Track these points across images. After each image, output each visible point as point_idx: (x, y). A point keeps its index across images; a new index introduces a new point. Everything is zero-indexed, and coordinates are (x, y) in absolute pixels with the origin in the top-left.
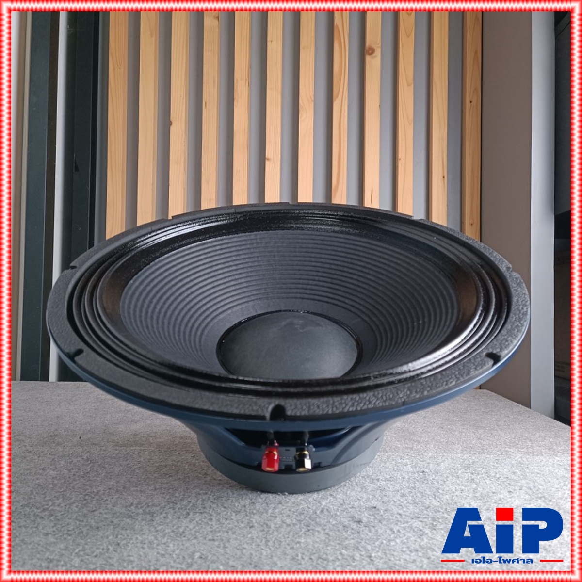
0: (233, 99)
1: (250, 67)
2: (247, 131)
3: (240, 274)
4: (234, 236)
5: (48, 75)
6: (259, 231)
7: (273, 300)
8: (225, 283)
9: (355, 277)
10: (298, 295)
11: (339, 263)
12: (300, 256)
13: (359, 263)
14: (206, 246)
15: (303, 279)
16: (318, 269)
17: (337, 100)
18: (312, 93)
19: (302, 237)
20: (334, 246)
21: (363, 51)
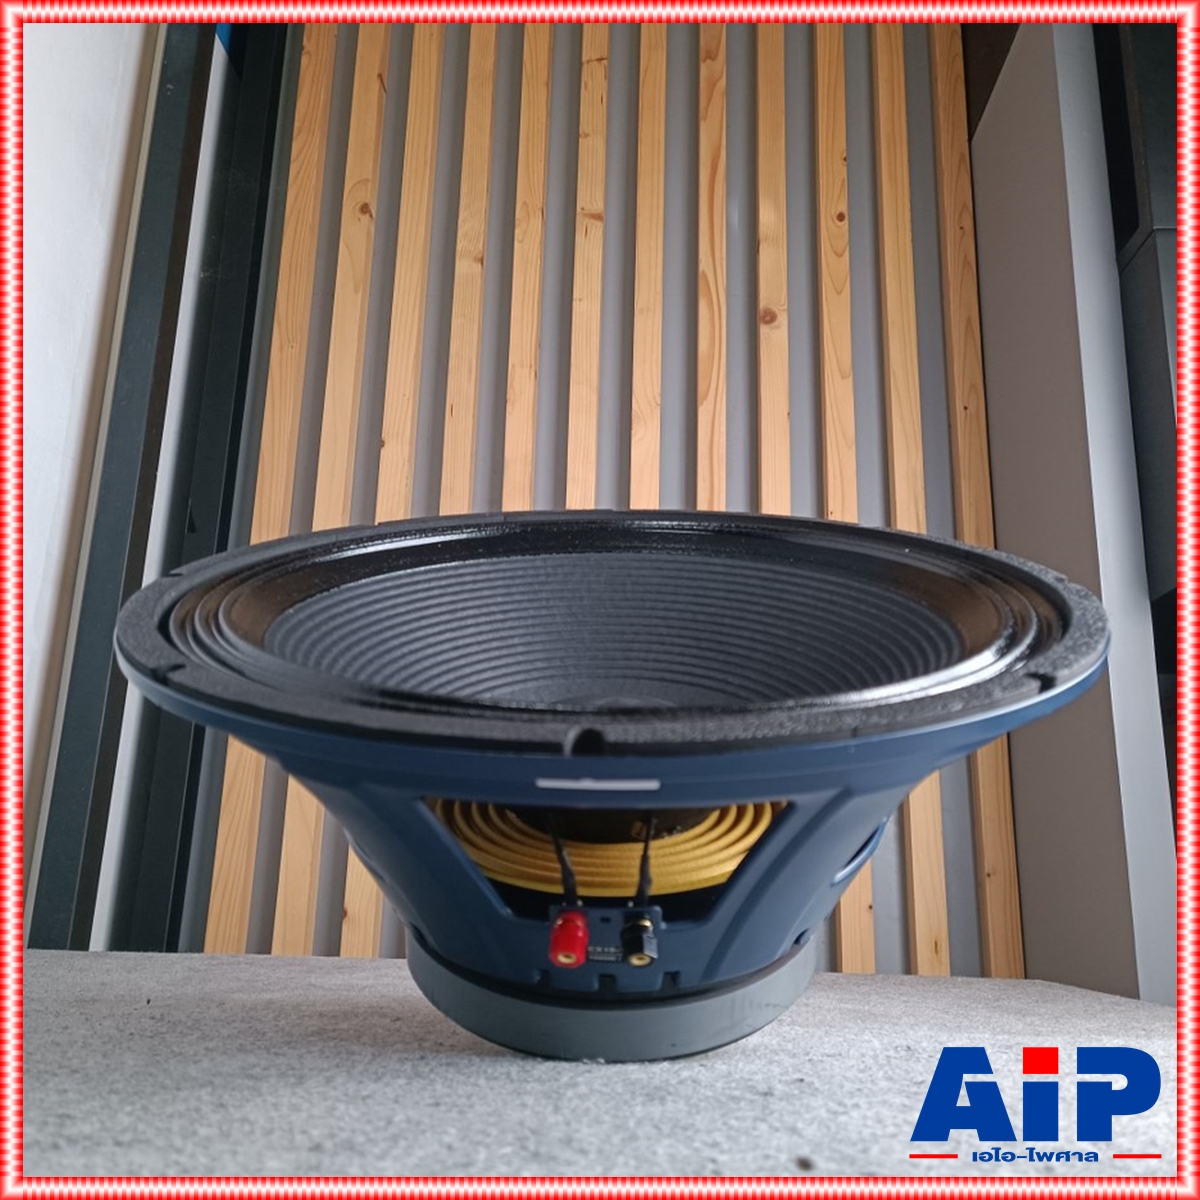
0: (506, 402)
1: (539, 345)
2: (529, 459)
3: (511, 628)
4: (501, 559)
5: (156, 342)
6: (551, 554)
7: (578, 681)
8: (479, 643)
9: (746, 634)
10: (629, 672)
11: (712, 610)
12: (633, 600)
13: (755, 608)
14: (444, 574)
15: (639, 642)
16: (670, 622)
17: (705, 402)
18: (658, 390)
19: (637, 564)
20: (702, 579)
21: (755, 317)
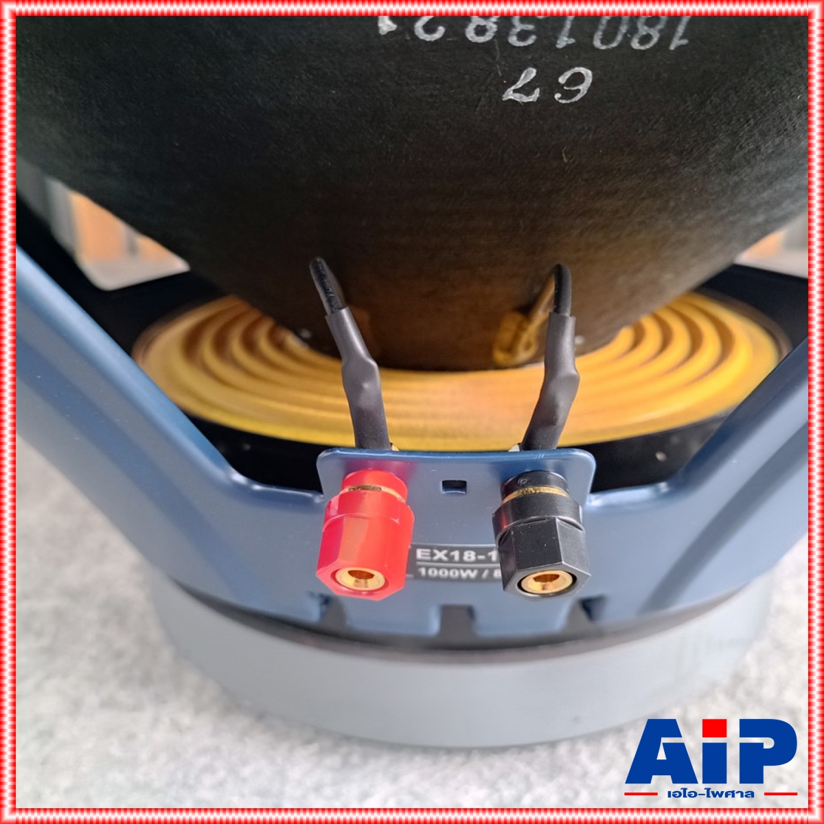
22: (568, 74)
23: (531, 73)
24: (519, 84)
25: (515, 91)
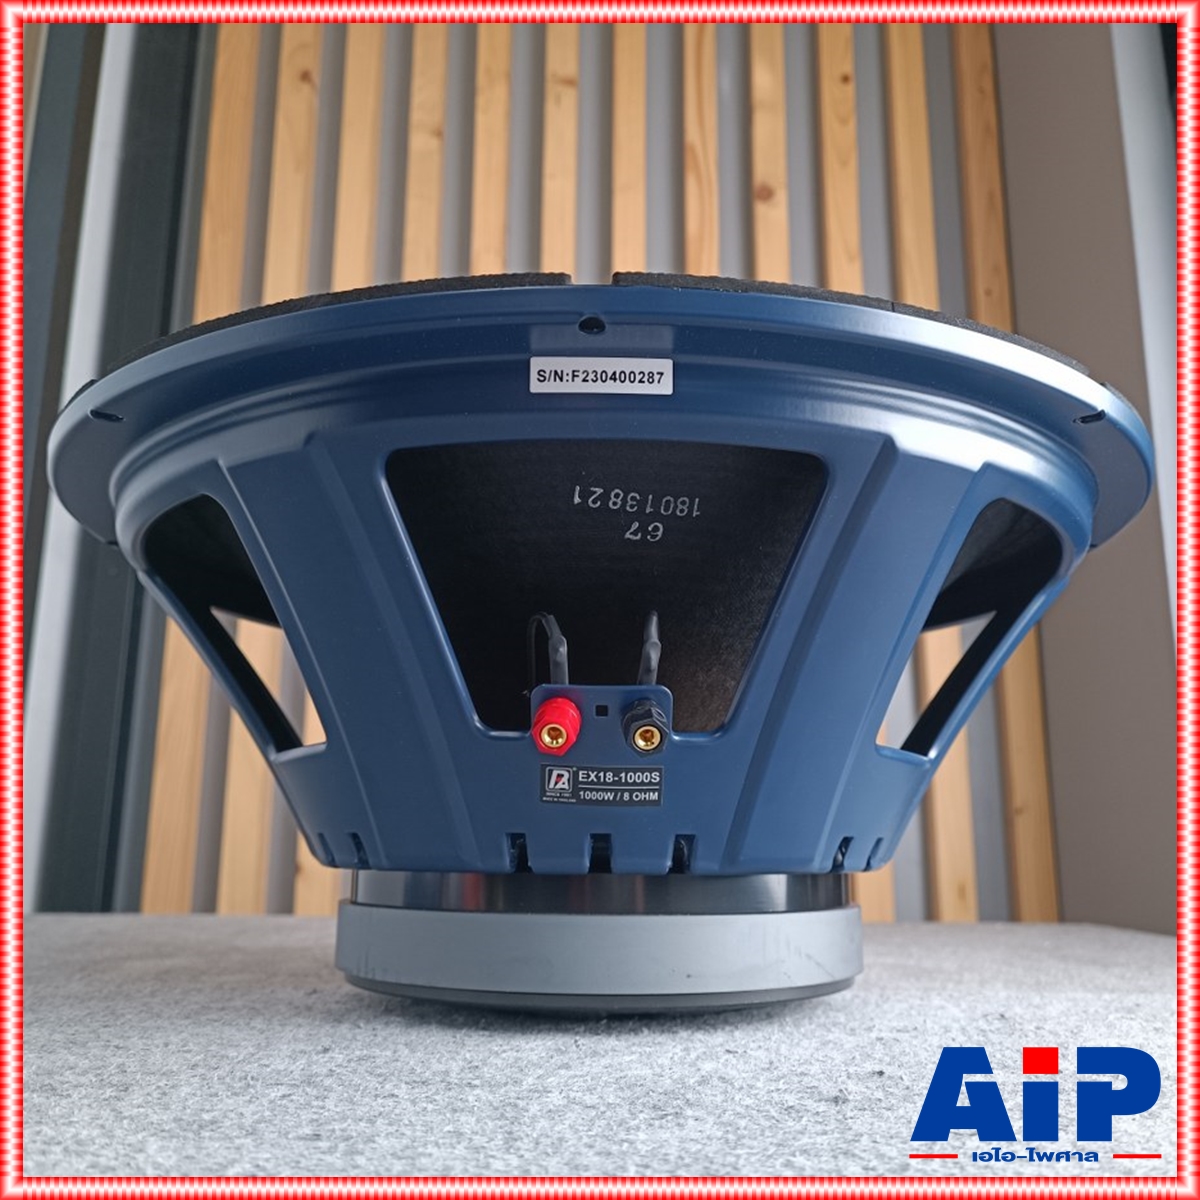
21: (749, 194)
22: (652, 526)
23: (636, 525)
24: (632, 530)
25: (631, 534)
